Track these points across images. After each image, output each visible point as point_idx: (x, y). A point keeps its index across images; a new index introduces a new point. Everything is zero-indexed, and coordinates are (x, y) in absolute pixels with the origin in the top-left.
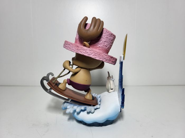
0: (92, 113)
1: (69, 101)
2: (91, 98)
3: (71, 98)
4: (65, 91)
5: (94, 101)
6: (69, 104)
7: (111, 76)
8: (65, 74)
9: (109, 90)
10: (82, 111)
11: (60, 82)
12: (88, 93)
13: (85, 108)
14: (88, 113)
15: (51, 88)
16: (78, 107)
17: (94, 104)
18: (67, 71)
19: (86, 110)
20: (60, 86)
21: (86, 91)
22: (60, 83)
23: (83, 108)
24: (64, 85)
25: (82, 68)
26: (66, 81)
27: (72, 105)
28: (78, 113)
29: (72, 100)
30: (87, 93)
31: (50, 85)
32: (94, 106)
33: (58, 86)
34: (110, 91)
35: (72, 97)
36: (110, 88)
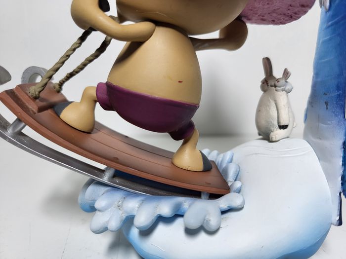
0: (212, 233)
1: (105, 179)
2: (199, 166)
3: (113, 164)
4: (93, 135)
5: (211, 178)
6: (107, 191)
7: (277, 73)
8: (87, 60)
9: (271, 131)
10: (161, 219)
11: (70, 100)
12: (184, 143)
13: (178, 207)
14: (191, 232)
15: (19, 120)
16: (143, 201)
17: (214, 191)
18: (96, 39)
19: (182, 216)
20: (69, 115)
21: (176, 136)
22: (66, 103)
23: (165, 207)
24: (84, 108)
25: (158, 23)
26: (93, 93)
27: (118, 196)
28: (146, 232)
29: (118, 174)
30: (181, 141)
31: (15, 105)
32: (214, 196)
33: (58, 114)
34: (277, 133)
35: (115, 160)
36: (276, 123)
